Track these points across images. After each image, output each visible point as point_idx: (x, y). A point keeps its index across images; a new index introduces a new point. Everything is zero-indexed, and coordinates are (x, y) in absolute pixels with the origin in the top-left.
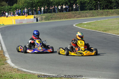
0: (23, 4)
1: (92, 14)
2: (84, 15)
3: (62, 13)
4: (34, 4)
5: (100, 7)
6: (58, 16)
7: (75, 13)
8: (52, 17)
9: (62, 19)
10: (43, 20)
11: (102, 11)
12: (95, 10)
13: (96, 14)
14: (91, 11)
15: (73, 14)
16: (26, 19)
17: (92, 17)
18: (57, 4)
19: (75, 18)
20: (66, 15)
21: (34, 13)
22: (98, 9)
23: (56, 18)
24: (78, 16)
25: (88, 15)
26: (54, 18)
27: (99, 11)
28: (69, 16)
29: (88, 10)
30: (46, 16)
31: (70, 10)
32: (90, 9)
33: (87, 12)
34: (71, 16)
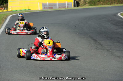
16: (57, 3)
26: (103, 1)
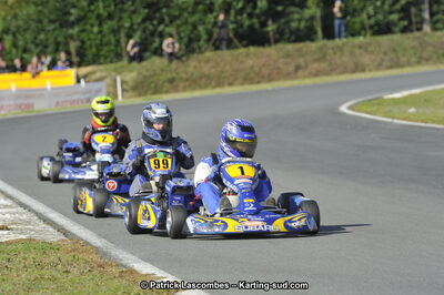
0: (11, 7)
1: (392, 55)
2: (346, 59)
3: (226, 54)
4: (74, 6)
5: (432, 15)
6: (206, 69)
7: (298, 50)
8: (174, 75)
9: (230, 84)
10: (130, 94)
11: (442, 36)
12: (404, 30)
13: (411, 52)
14: (384, 39)
15: (288, 55)
17: (391, 67)
18: (197, 4)
19: (297, 78)
20: (250, 63)
21: (74, 58)
22: (419, 29)
23: (195, 82)
24: (316, 66)
25: (366, 59)
26: (187, 80)
27: (426, 38)
28: (265, 72)
29: (369, 32)
30: (139, 73)
31: (271, 34)
32: (376, 28)
33: (360, 47)
34: (278, 68)
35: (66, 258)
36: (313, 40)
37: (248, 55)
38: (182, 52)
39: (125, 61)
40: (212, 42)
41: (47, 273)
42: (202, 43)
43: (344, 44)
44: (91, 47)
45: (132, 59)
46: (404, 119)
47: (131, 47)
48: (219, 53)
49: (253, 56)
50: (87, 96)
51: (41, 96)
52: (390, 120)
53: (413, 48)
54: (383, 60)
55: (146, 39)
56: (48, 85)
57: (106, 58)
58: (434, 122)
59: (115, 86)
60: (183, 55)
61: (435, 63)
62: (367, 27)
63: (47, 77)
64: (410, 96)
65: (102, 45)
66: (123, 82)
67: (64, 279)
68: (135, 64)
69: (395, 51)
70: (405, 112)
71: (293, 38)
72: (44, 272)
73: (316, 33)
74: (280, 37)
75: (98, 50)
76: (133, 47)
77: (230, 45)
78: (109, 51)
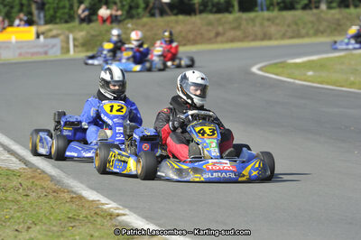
1: (294, 27)
2: (257, 29)
3: (159, 20)
7: (219, 20)
10: (76, 49)
11: (336, 13)
12: (305, 7)
13: (310, 25)
14: (288, 14)
15: (210, 24)
17: (292, 37)
19: (216, 42)
20: (179, 28)
21: (35, 18)
22: (317, 7)
24: (231, 34)
25: (273, 30)
27: (323, 15)
28: (191, 36)
29: (276, 8)
30: (88, 33)
31: (197, 6)
32: (282, 5)
33: (269, 20)
34: (201, 34)
35: (26, 184)
36: (230, 12)
37: (177, 22)
38: (123, 17)
39: (76, 22)
40: (148, 9)
41: (10, 196)
42: (140, 10)
43: (256, 17)
44: (49, 9)
45: (82, 20)
46: (305, 81)
47: (81, 11)
48: (153, 19)
49: (181, 23)
50: (45, 49)
51: (7, 47)
52: (292, 80)
53: (312, 22)
54: (287, 31)
55: (95, 5)
56: (13, 38)
57: (61, 19)
58: (328, 83)
59: (68, 43)
60: (124, 20)
61: (329, 36)
62: (275, 4)
63: (12, 33)
64: (309, 61)
65: (58, 8)
66: (75, 39)
67: (24, 201)
68: (84, 25)
69: (296, 24)
70: (305, 75)
71: (214, 9)
72: (8, 194)
73: (233, 6)
74: (204, 9)
75: (55, 12)
76: (84, 11)
77: (162, 13)
78: (64, 13)
